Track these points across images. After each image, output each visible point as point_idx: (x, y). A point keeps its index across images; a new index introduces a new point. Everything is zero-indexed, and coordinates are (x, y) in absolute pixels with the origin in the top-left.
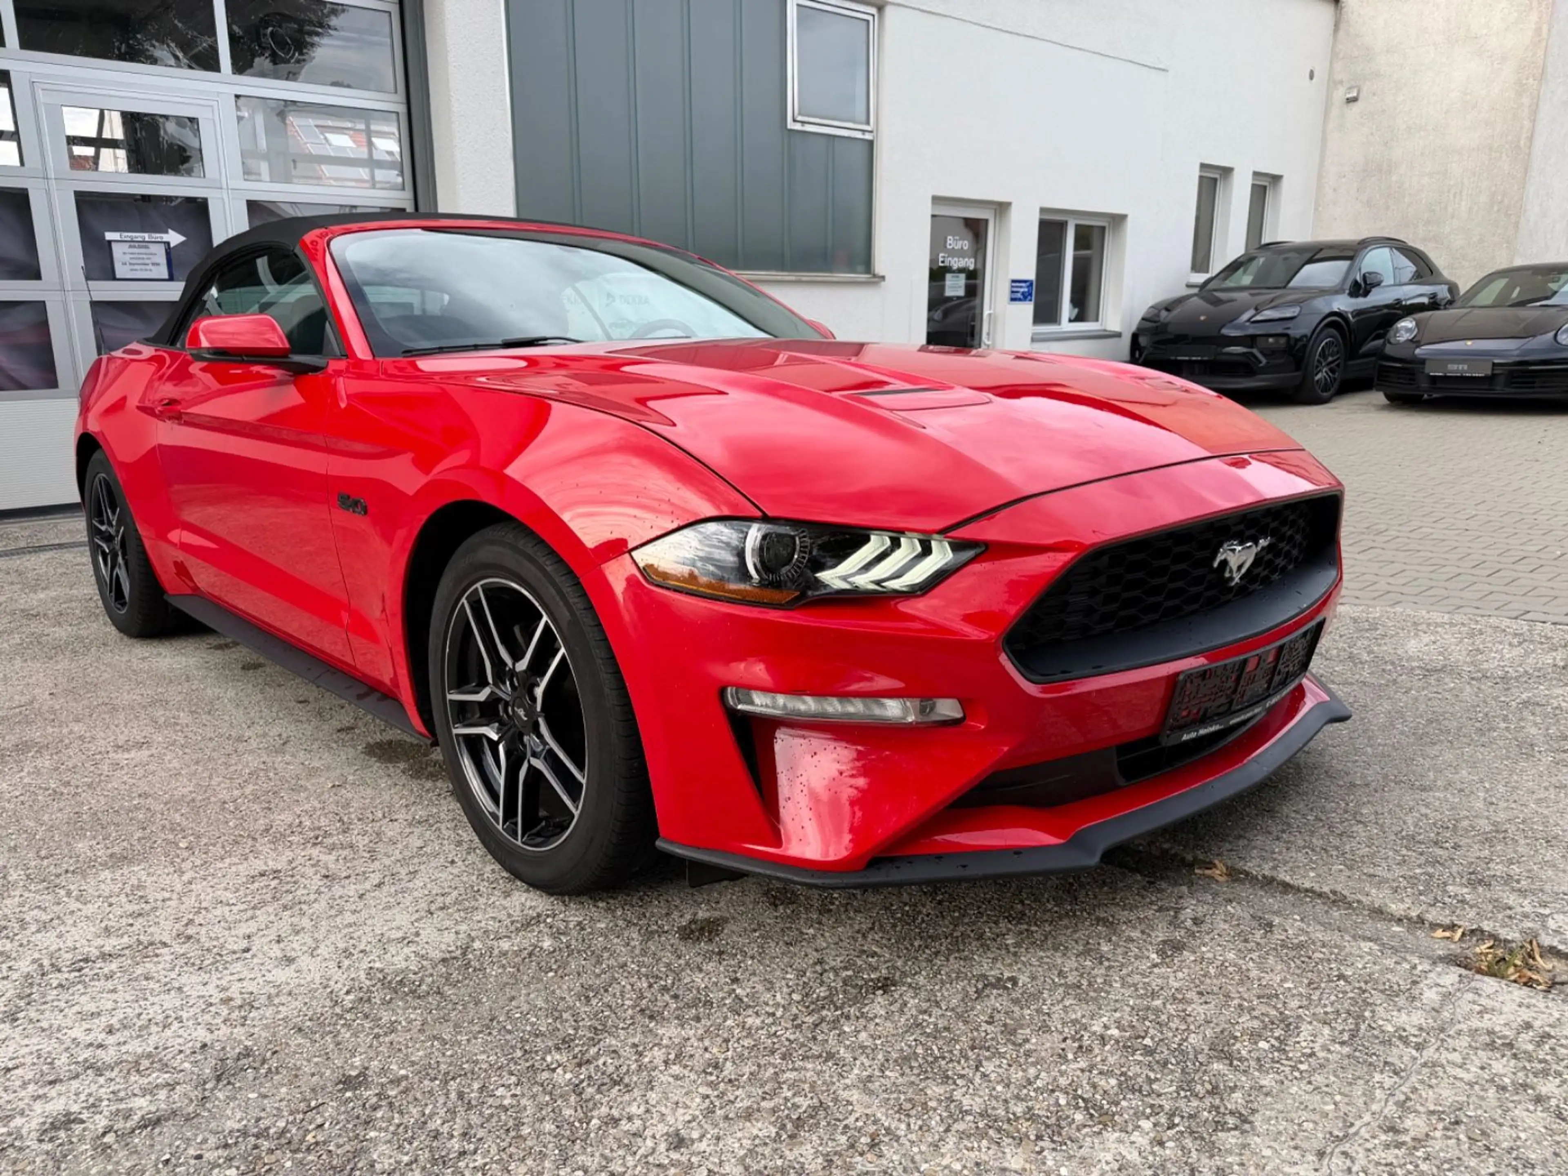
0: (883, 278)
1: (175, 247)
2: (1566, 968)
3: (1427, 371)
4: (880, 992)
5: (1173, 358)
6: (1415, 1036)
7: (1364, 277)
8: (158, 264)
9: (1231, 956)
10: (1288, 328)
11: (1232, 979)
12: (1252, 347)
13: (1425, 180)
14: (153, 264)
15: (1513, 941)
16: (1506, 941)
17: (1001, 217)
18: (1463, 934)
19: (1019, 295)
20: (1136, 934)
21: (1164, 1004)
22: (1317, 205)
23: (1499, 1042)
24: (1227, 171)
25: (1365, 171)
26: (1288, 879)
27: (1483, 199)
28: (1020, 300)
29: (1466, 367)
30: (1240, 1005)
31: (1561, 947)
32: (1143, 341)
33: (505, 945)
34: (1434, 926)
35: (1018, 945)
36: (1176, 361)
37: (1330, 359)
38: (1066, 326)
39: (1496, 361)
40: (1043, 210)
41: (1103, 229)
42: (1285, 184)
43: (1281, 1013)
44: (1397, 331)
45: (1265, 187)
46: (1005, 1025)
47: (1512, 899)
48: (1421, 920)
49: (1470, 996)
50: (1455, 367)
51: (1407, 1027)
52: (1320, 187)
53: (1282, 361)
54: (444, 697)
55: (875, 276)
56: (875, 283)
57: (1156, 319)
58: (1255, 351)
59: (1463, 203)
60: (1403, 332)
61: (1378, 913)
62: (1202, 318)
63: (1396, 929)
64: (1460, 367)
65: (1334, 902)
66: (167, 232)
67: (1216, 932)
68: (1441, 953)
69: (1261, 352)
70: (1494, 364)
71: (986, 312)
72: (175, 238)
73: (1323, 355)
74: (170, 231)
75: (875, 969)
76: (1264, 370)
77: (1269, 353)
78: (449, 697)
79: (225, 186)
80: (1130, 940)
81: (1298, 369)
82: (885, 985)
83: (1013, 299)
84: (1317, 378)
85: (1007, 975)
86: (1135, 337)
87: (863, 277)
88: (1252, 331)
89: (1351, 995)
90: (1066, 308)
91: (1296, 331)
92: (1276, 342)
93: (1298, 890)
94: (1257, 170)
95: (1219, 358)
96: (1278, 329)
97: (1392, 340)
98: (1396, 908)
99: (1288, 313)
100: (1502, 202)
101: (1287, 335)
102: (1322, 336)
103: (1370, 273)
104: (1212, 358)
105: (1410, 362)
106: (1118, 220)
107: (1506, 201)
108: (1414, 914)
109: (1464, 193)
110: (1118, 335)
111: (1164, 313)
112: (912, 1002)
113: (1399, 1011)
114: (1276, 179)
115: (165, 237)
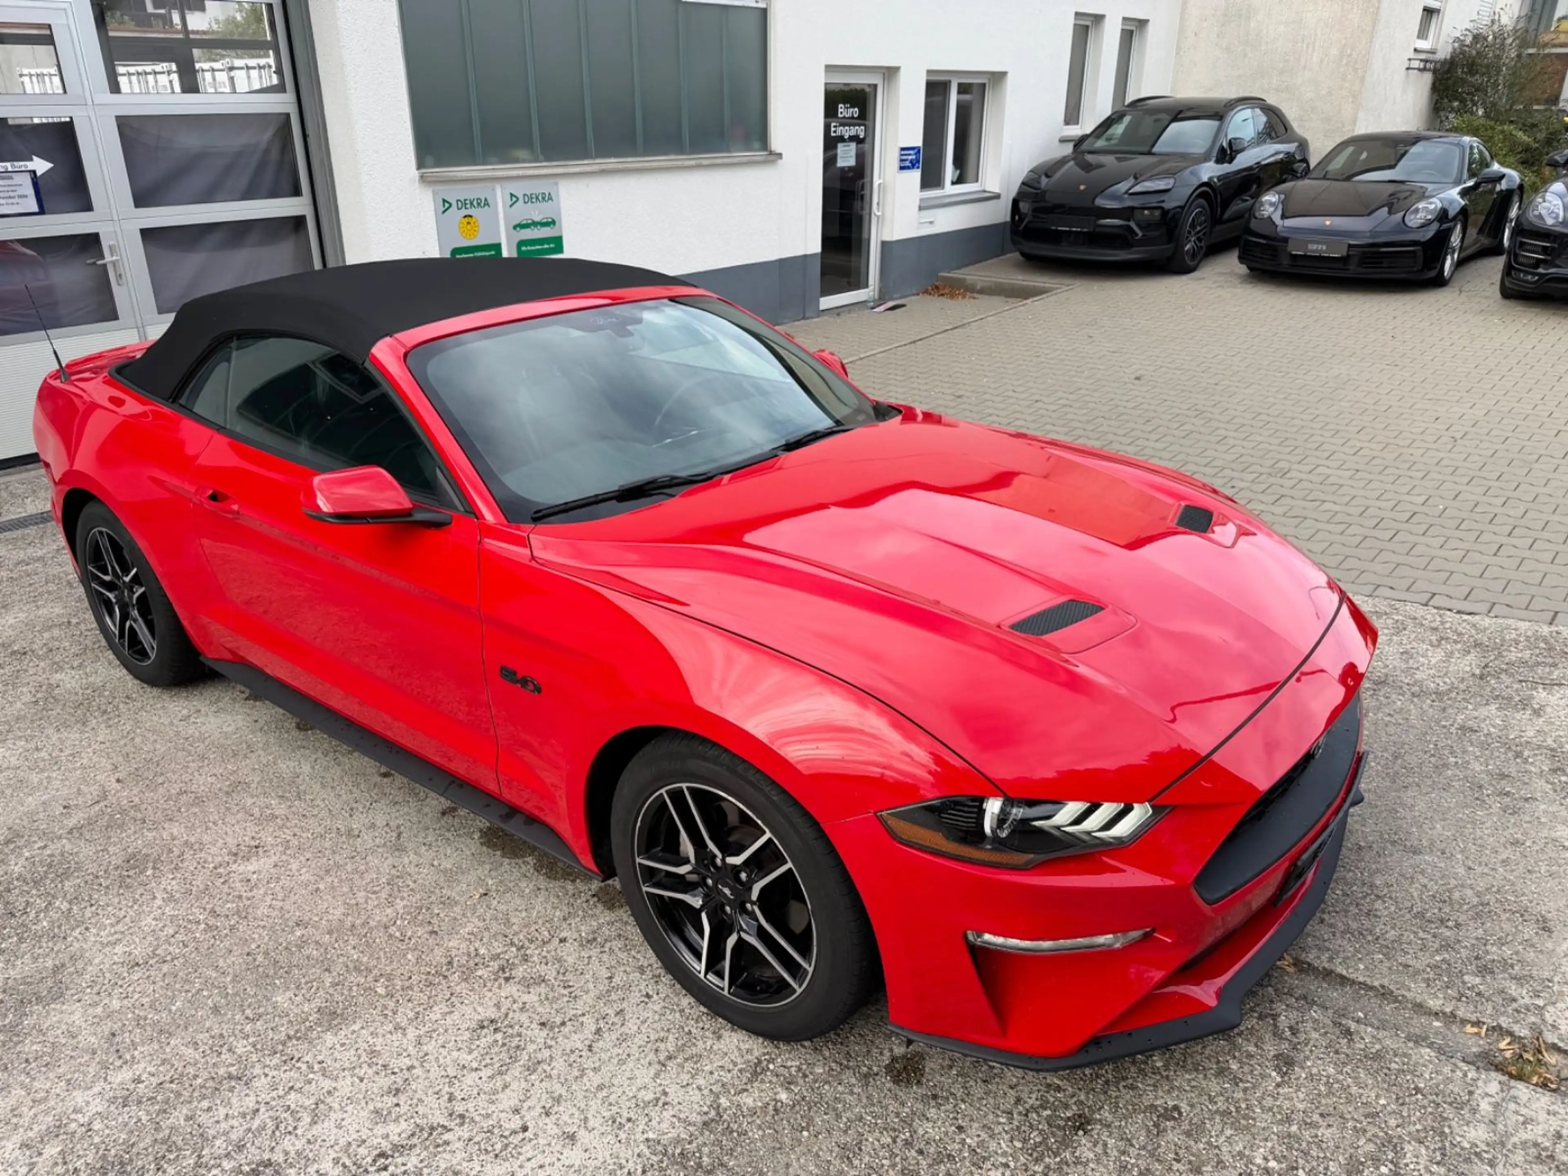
0: (780, 155)
1: (43, 175)
2: (1564, 1062)
3: (1289, 249)
4: (1081, 1133)
5: (1053, 228)
6: (1486, 1152)
7: (1230, 144)
8: (26, 196)
9: (1331, 1070)
10: (1163, 201)
11: (1340, 1098)
12: (1129, 220)
13: (1282, 29)
14: (21, 197)
15: (1524, 1038)
16: (1520, 1037)
17: (889, 80)
18: (1487, 1030)
19: (908, 164)
20: (1252, 1049)
21: (1299, 1129)
22: (1179, 48)
23: (1544, 1154)
24: (1099, 19)
25: (1225, 15)
26: (1344, 973)
27: (1334, 51)
28: (908, 168)
29: (1324, 247)
30: (1355, 1127)
31: (1561, 1044)
32: (1024, 207)
33: (748, 1100)
34: (1464, 1022)
35: (1166, 1067)
36: (1056, 230)
37: (1199, 228)
38: (949, 189)
39: (1351, 242)
40: (929, 72)
41: (983, 86)
42: (1151, 28)
43: (1386, 1134)
44: (1262, 204)
45: (1132, 31)
46: (1190, 1162)
47: (1513, 989)
48: (1453, 1015)
49: (1512, 1106)
50: (1315, 247)
51: (1479, 1143)
52: (1182, 29)
53: (1157, 233)
54: (634, 861)
55: (771, 153)
56: (773, 162)
57: (1036, 185)
58: (1132, 224)
59: (1315, 55)
60: (1267, 207)
61: (1419, 1008)
62: (1082, 187)
63: (1436, 1024)
64: (1320, 247)
65: (1383, 994)
66: (31, 160)
67: (1312, 1043)
68: (1474, 1050)
69: (1138, 225)
70: (1350, 246)
71: (876, 182)
72: (41, 166)
73: (1193, 226)
74: (35, 158)
75: (1066, 1106)
76: (1142, 243)
77: (1146, 226)
78: (638, 860)
79: (90, 102)
80: (1250, 1056)
81: (1170, 241)
82: (1082, 1123)
83: (902, 168)
84: (1186, 248)
85: (1171, 1103)
86: (1015, 203)
87: (760, 155)
88: (1128, 203)
89: (1430, 1110)
90: (949, 171)
91: (1170, 203)
92: (1152, 214)
93: (1353, 982)
94: (1126, 16)
95: (1098, 229)
96: (1153, 201)
97: (1257, 214)
98: (1434, 1004)
99: (1161, 185)
100: (1350, 55)
101: (1162, 208)
102: (1193, 207)
103: (1235, 139)
104: (1092, 229)
105: (1274, 239)
106: (998, 77)
107: (1354, 55)
108: (1448, 1010)
109: (1317, 44)
110: (997, 197)
111: (1044, 181)
112: (1111, 1142)
113: (1467, 1125)
114: (1142, 23)
115: (30, 165)
